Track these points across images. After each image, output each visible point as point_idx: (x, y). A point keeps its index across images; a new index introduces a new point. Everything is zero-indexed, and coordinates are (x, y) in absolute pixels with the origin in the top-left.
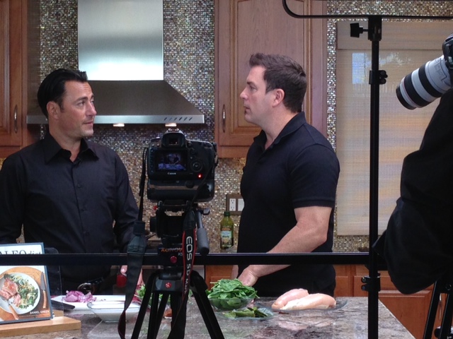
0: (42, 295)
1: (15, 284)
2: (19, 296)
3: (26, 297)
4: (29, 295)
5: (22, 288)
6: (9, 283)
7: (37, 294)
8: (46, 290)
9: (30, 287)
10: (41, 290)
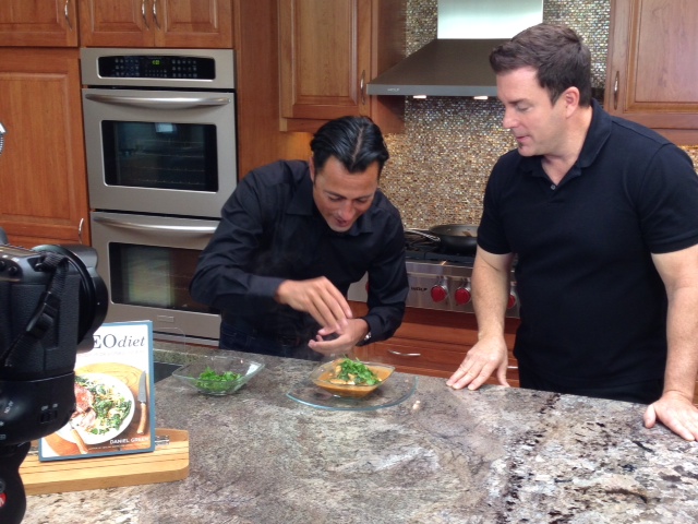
0: (138, 411)
1: (89, 394)
2: (92, 413)
3: (106, 416)
4: (113, 412)
5: (100, 399)
7: (128, 409)
8: (146, 403)
9: (116, 399)
10: (138, 403)
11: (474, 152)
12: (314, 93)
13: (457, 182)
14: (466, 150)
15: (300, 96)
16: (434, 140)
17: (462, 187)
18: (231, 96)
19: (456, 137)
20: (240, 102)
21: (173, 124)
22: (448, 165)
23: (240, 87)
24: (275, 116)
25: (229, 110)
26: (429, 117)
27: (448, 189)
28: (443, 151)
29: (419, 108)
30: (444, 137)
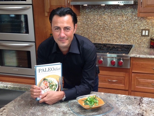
0: (59, 86)
1: (48, 83)
2: (49, 88)
3: (52, 88)
5: (51, 84)
6: (45, 83)
7: (57, 86)
8: (61, 84)
9: (54, 84)
10: (59, 84)
11: (100, 20)
12: (55, 5)
13: (95, 29)
14: (98, 20)
15: (51, 6)
16: (89, 17)
17: (97, 30)
18: (31, 6)
19: (95, 16)
20: (34, 8)
21: (14, 15)
22: (93, 24)
23: (34, 3)
24: (44, 12)
25: (31, 10)
26: (87, 11)
27: (93, 31)
28: (91, 20)
29: (84, 8)
30: (92, 17)
